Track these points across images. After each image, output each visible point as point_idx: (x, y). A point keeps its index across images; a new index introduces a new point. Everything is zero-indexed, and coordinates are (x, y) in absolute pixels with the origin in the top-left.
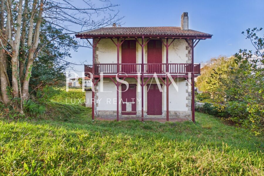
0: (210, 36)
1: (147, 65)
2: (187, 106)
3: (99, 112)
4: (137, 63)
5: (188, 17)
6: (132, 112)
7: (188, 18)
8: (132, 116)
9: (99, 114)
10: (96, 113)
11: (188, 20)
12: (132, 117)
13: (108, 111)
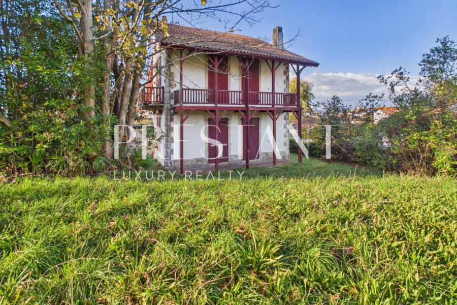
0: (316, 65)
1: (241, 93)
2: (285, 144)
3: (176, 163)
4: (229, 90)
5: (282, 33)
6: (223, 158)
7: (282, 35)
8: (223, 163)
9: (176, 166)
10: (171, 165)
11: (283, 37)
12: (223, 165)
13: (189, 160)
